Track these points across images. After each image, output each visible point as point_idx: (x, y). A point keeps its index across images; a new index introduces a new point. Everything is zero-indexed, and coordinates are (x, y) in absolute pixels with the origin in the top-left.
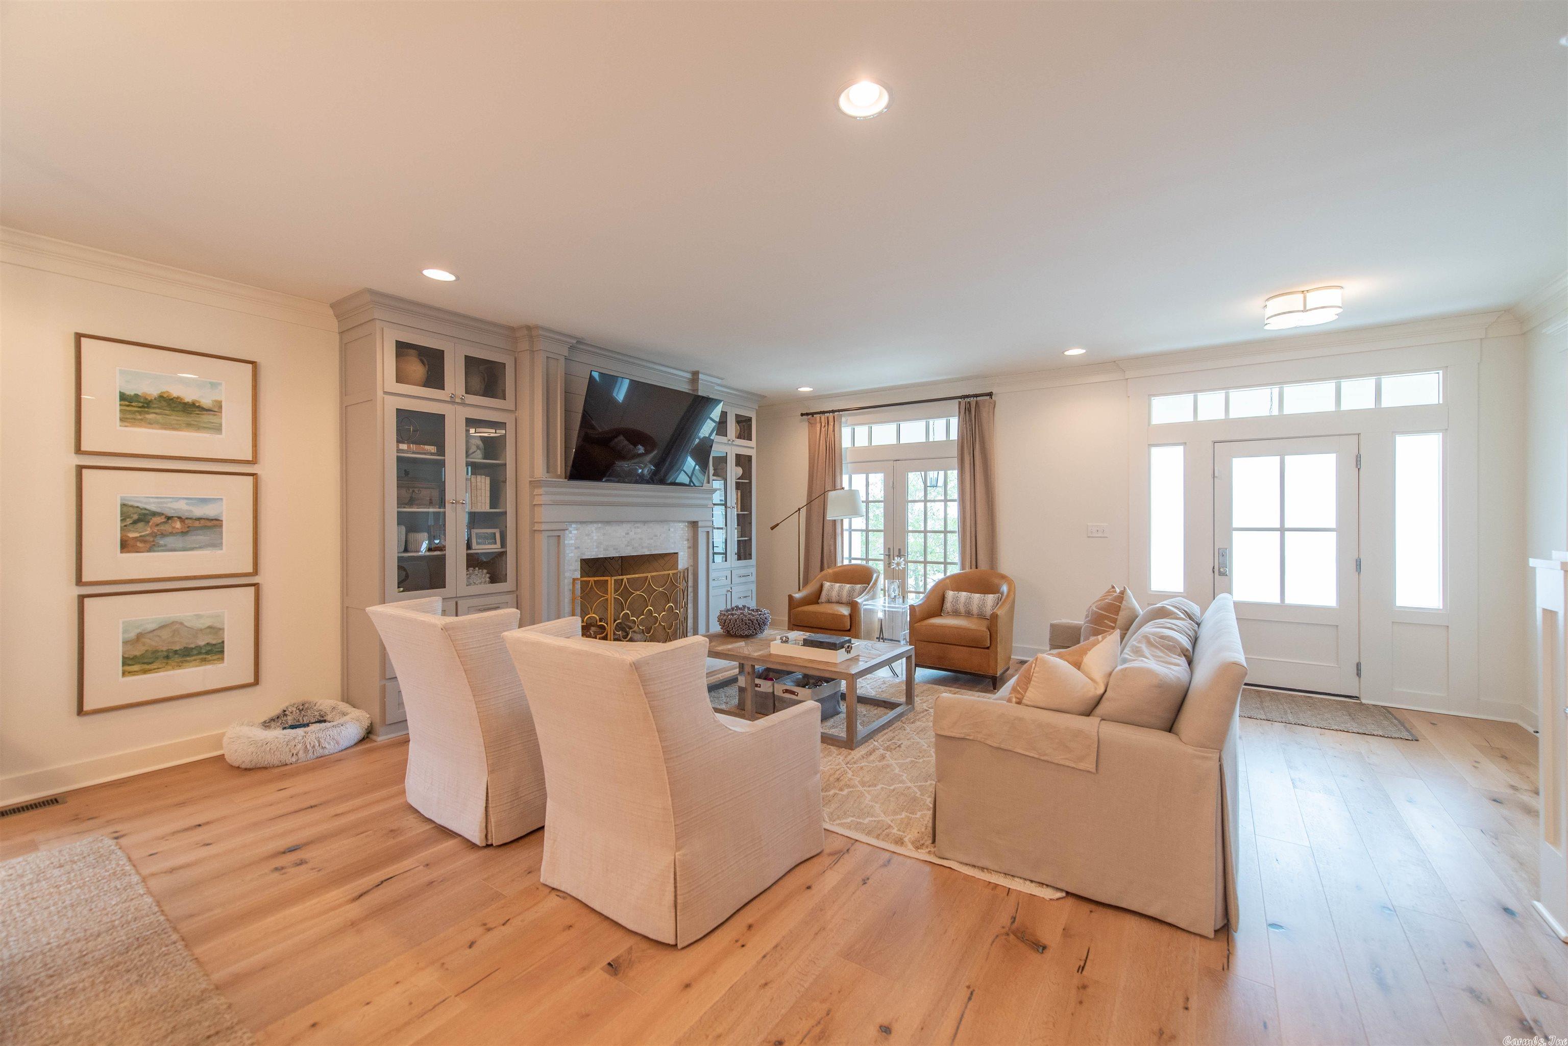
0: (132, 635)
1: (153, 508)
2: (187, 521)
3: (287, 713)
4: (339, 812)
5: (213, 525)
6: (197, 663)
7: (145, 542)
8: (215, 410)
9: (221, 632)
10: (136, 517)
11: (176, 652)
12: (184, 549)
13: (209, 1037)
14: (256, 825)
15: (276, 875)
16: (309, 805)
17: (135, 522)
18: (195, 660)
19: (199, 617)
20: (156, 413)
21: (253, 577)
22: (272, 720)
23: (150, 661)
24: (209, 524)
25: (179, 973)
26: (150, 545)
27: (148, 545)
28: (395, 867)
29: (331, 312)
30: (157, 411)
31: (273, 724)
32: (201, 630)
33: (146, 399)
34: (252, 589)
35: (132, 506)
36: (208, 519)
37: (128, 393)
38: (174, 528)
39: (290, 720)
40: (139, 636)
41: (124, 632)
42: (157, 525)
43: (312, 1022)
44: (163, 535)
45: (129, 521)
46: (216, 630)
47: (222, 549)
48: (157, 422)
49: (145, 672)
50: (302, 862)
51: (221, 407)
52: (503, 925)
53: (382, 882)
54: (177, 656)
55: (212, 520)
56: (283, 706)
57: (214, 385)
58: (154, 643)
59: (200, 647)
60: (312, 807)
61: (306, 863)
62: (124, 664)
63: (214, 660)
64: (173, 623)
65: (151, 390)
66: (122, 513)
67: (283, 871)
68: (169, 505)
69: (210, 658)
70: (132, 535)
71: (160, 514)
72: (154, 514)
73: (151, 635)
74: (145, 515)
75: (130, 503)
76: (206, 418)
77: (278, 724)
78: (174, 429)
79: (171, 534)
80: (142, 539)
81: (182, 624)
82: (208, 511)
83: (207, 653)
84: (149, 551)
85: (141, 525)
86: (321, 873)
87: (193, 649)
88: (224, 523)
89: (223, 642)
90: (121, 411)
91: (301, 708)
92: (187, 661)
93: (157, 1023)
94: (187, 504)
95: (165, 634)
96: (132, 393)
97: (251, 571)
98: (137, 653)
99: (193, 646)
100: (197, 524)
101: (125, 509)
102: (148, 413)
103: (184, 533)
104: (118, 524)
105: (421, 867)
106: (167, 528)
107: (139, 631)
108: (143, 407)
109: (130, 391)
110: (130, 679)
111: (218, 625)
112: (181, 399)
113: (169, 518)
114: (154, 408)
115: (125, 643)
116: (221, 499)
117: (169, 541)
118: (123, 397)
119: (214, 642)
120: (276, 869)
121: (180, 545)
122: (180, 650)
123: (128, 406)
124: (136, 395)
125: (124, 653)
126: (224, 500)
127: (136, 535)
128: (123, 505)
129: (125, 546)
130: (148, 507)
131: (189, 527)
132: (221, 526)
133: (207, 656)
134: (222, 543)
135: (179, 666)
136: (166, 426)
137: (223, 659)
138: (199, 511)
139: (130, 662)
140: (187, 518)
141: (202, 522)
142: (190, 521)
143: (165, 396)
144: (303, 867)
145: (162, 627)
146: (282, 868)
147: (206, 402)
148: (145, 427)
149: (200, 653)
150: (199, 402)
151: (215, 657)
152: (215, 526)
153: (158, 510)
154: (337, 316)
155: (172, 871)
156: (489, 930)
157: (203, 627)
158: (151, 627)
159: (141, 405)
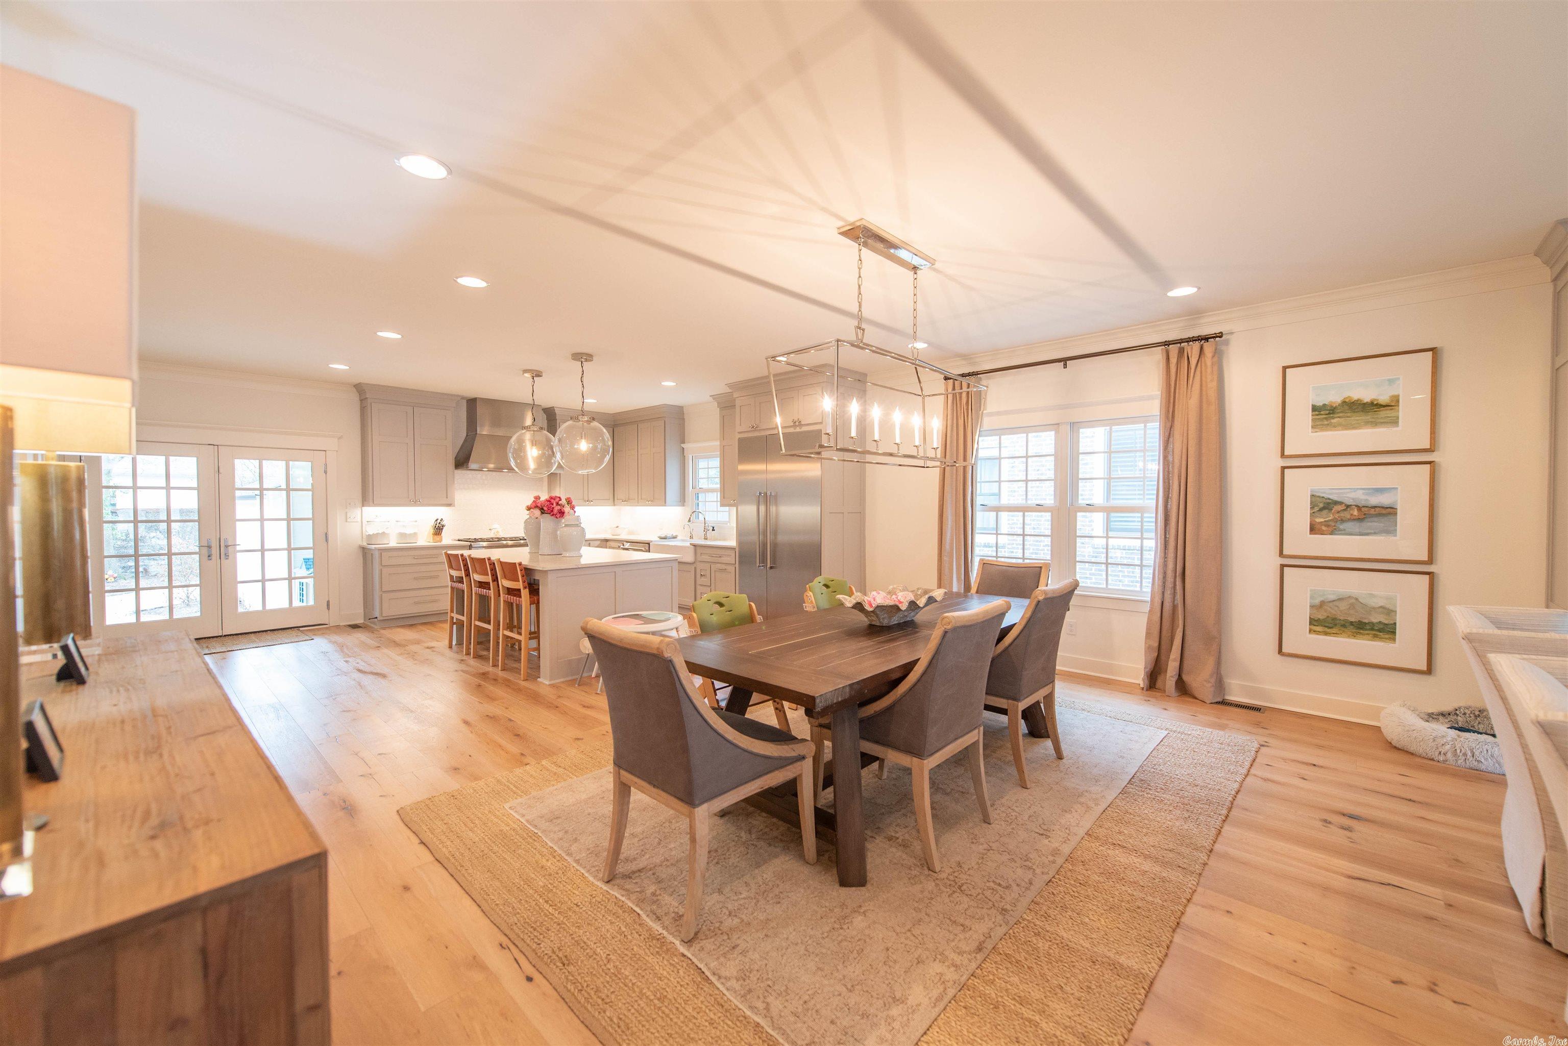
0: (1317, 601)
1: (1335, 497)
2: (1363, 509)
3: (1458, 712)
4: (1430, 817)
5: (1388, 513)
6: (1370, 637)
7: (1328, 526)
8: (1392, 405)
9: (1393, 614)
10: (1321, 505)
11: (1352, 623)
12: (1361, 534)
13: (1179, 867)
14: (1350, 786)
15: (1319, 824)
16: (1409, 798)
17: (1321, 510)
18: (1368, 634)
19: (1372, 595)
20: (1339, 417)
21: (1428, 566)
22: (1443, 715)
23: (1331, 625)
24: (1384, 511)
25: (1204, 829)
26: (1332, 529)
27: (1330, 529)
28: (1417, 884)
29: (1538, 261)
30: (1341, 415)
31: (1441, 718)
32: (1374, 608)
33: (1332, 406)
34: (1427, 577)
35: (1319, 497)
36: (1383, 507)
37: (1318, 404)
38: (1352, 515)
39: (1461, 720)
40: (1322, 603)
41: (1312, 597)
42: (1338, 512)
43: (1230, 909)
44: (1343, 521)
45: (1316, 509)
46: (1390, 612)
47: (1396, 536)
48: (1340, 425)
49: (1326, 634)
50: (1348, 829)
51: (1398, 401)
52: (1455, 1002)
53: (1389, 884)
54: (1352, 627)
55: (1387, 508)
56: (1456, 705)
57: (1391, 382)
58: (1333, 612)
59: (1373, 624)
60: (1410, 800)
61: (1351, 831)
62: (1311, 624)
63: (1386, 639)
64: (1349, 597)
65: (1335, 398)
66: (1311, 503)
67: (1329, 825)
68: (1348, 495)
69: (1383, 636)
70: (1318, 520)
71: (1340, 503)
72: (1336, 503)
73: (1331, 604)
74: (1328, 504)
75: (1317, 494)
76: (1384, 413)
77: (1446, 720)
78: (1354, 428)
79: (1349, 520)
80: (1326, 524)
81: (1357, 599)
82: (1384, 500)
83: (1380, 630)
84: (1332, 533)
85: (1325, 512)
86: (1351, 845)
87: (1366, 623)
88: (1399, 512)
89: (1395, 624)
90: (1313, 420)
91: (1477, 713)
92: (1361, 633)
93: (1170, 841)
94: (1363, 494)
95: (1343, 606)
96: (1321, 404)
97: (1426, 559)
98: (1321, 618)
99: (1366, 621)
100: (1372, 511)
101: (1313, 499)
102: (1333, 418)
103: (1360, 520)
104: (1308, 511)
105: (1442, 903)
106: (1347, 515)
107: (1322, 599)
108: (1329, 414)
109: (1319, 403)
110: (1313, 636)
111: (1391, 608)
112: (1361, 401)
113: (1348, 506)
114: (1338, 413)
115: (1312, 607)
116: (1397, 488)
117: (1348, 526)
118: (1315, 409)
119: (1386, 622)
120: (1325, 821)
121: (1357, 530)
122: (1355, 622)
123: (1317, 415)
124: (1324, 405)
125: (1310, 614)
126: (1399, 489)
127: (1322, 520)
128: (1312, 496)
129: (1313, 529)
130: (1331, 497)
131: (1365, 514)
132: (1396, 514)
133: (1379, 633)
134: (1396, 530)
135: (1354, 636)
136: (1347, 427)
137: (1394, 640)
138: (1374, 500)
139: (1315, 623)
140: (1364, 507)
141: (1377, 509)
142: (1366, 509)
143: (1347, 400)
144: (1346, 833)
145: (1340, 599)
146: (1330, 823)
147: (1384, 399)
148: (1331, 430)
149: (1372, 629)
150: (1378, 400)
151: (1387, 636)
152: (1390, 514)
153: (1339, 500)
154: (1546, 263)
155: (1266, 780)
156: (1432, 990)
157: (1377, 606)
158: (1332, 597)
159: (1327, 412)
